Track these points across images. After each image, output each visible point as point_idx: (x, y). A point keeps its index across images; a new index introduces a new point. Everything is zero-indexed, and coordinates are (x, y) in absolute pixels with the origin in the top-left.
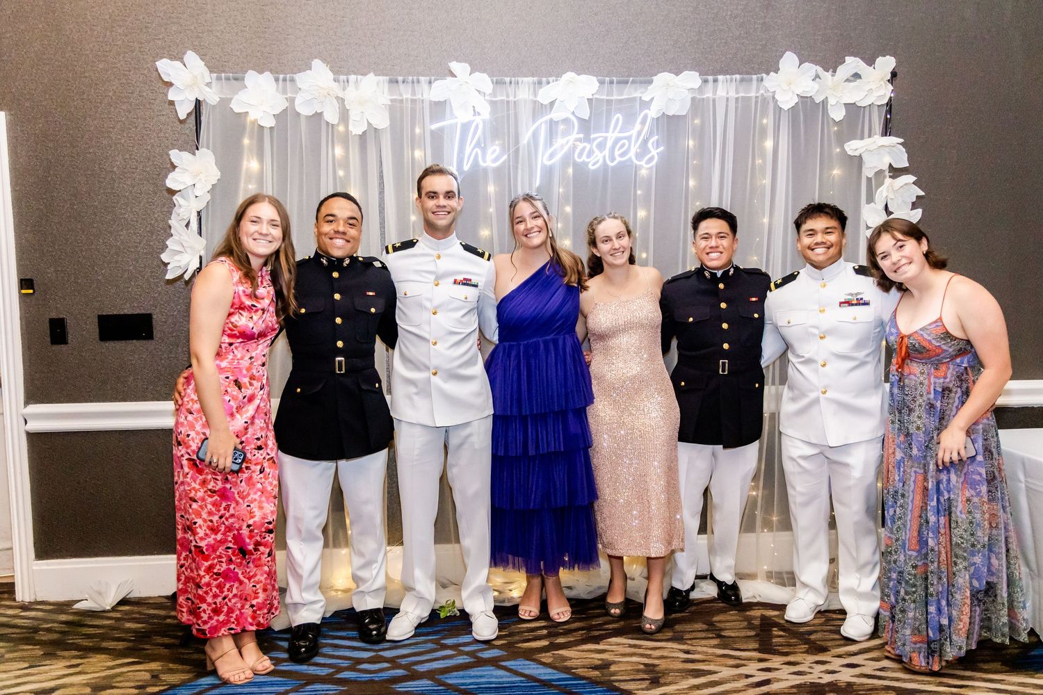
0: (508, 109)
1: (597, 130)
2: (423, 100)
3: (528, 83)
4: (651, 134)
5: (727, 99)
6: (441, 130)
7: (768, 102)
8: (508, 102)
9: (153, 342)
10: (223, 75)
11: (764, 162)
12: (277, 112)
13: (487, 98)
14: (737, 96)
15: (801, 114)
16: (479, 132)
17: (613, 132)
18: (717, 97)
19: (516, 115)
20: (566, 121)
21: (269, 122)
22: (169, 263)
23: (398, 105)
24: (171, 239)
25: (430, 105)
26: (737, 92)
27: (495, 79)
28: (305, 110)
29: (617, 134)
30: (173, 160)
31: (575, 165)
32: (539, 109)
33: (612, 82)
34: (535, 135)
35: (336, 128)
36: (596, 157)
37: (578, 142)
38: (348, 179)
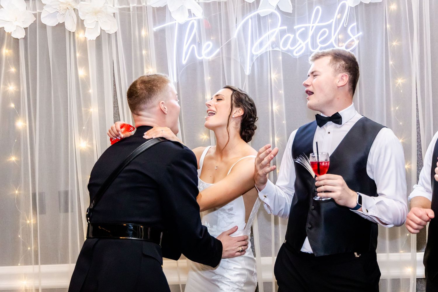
0: (220, 8)
1: (302, 20)
2: (146, 7)
4: (350, 21)
6: (163, 31)
8: (220, 3)
12: (27, 26)
13: (201, 1)
16: (195, 30)
17: (314, 22)
19: (226, 14)
20: (271, 15)
21: (20, 35)
23: (126, 12)
25: (153, 11)
28: (50, 22)
29: (316, 24)
31: (284, 54)
35: (76, 35)
36: (300, 44)
37: (282, 33)
38: (88, 78)
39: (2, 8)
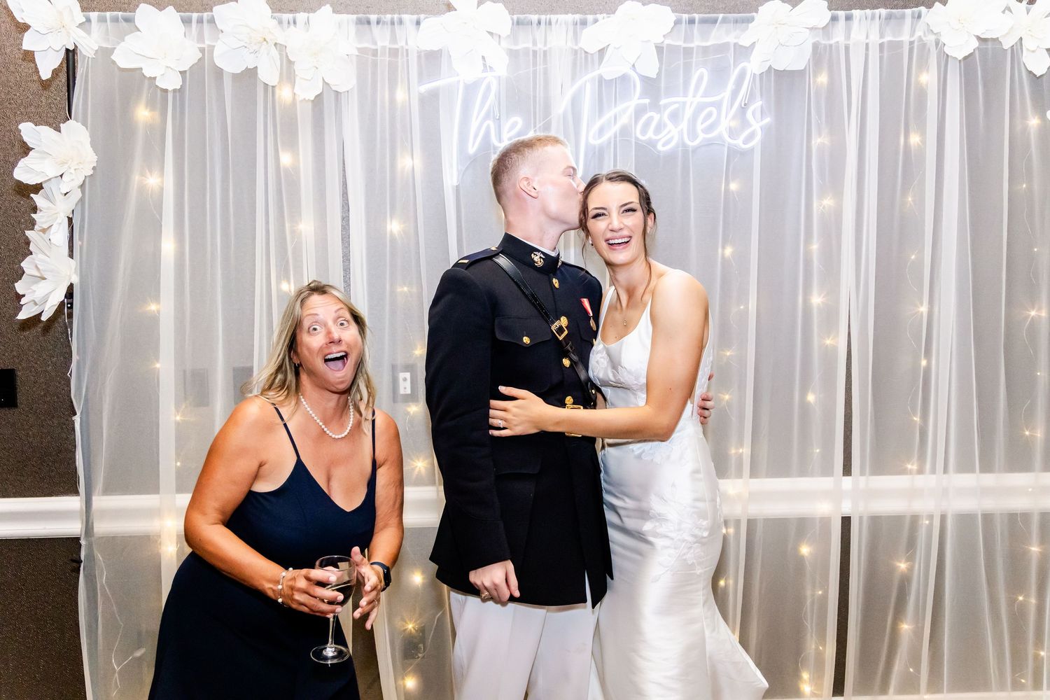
0: (535, 64)
2: (407, 50)
3: (566, 23)
4: (751, 97)
5: (867, 45)
6: (436, 92)
7: (929, 50)
8: (535, 52)
9: (16, 411)
10: (108, 14)
11: (924, 142)
12: (185, 67)
13: (504, 44)
14: (881, 41)
15: (979, 68)
16: (492, 97)
17: (694, 96)
18: (851, 42)
19: (546, 72)
20: (624, 78)
21: (171, 82)
22: (24, 296)
23: (370, 57)
24: (28, 259)
25: (419, 57)
26: (882, 36)
27: (515, 17)
28: (231, 65)
29: (699, 99)
30: (26, 139)
31: (639, 146)
32: (582, 60)
33: (692, 22)
34: (575, 102)
35: (277, 91)
36: (669, 132)
37: (639, 112)
38: (296, 169)
39: (139, 33)
